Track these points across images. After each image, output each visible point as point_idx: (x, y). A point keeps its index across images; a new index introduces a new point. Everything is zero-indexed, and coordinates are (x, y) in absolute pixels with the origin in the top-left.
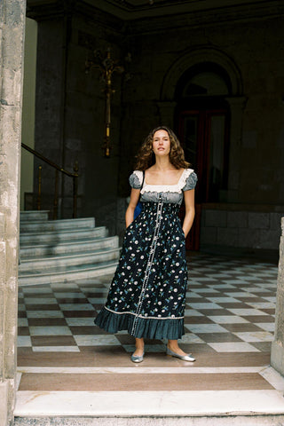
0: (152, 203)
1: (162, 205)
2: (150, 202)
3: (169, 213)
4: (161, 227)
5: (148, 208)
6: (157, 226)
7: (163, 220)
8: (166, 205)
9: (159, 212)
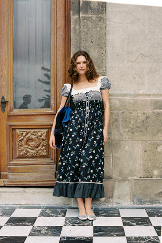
0: (81, 102)
1: (89, 102)
2: (80, 102)
3: (94, 107)
4: (90, 117)
5: (79, 106)
6: (87, 116)
7: (90, 112)
8: (91, 102)
9: (87, 108)
